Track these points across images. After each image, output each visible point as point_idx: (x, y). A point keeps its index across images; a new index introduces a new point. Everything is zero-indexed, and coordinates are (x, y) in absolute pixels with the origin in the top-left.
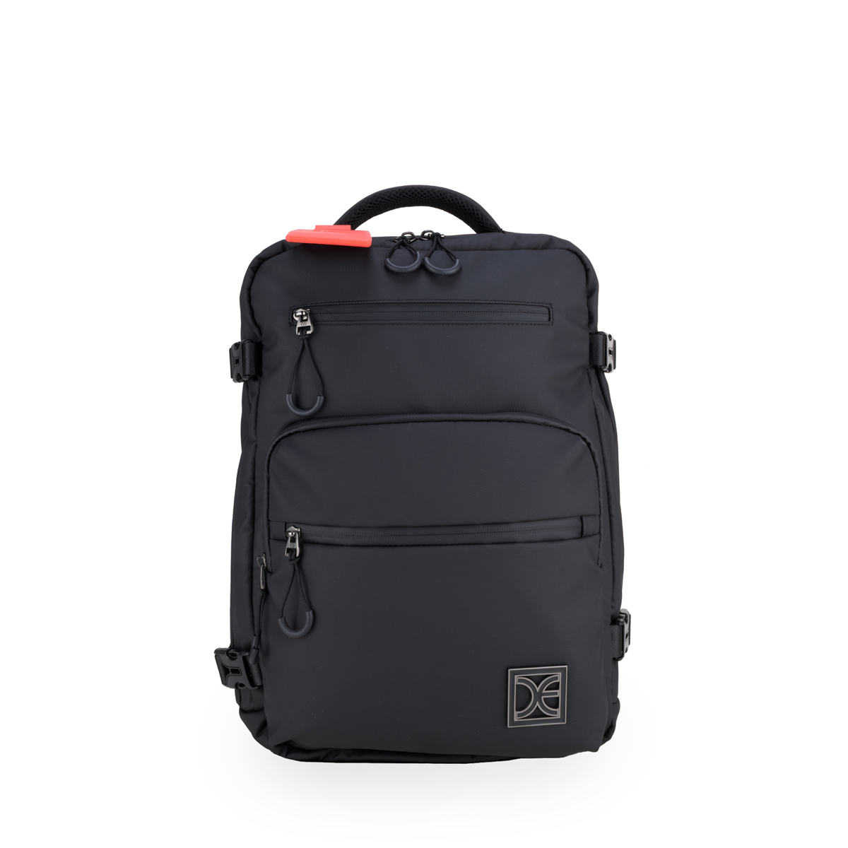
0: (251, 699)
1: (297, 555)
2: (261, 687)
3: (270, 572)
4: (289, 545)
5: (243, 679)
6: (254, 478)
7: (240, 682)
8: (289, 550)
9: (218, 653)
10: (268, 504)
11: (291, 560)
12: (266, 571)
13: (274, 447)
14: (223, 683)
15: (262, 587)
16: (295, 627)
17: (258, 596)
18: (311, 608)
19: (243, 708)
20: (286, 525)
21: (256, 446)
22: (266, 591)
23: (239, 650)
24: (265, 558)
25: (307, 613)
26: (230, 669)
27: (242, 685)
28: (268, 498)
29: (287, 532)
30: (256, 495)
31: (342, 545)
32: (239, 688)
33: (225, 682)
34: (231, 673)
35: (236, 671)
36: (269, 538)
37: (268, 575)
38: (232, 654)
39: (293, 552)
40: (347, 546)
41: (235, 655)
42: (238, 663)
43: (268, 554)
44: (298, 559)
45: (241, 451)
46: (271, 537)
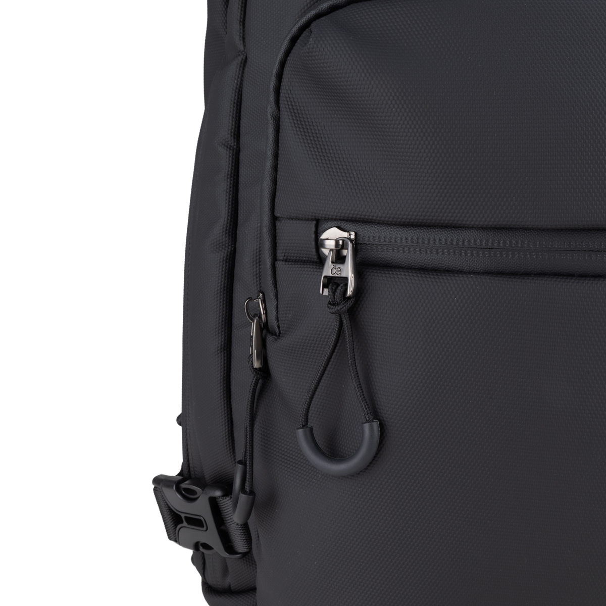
0: (225, 570)
1: (350, 292)
2: (247, 556)
3: (273, 333)
4: (329, 270)
5: (211, 536)
6: (237, 134)
7: (203, 541)
8: (330, 282)
9: (160, 482)
10: (275, 182)
11: (333, 303)
12: (264, 329)
13: (294, 40)
14: (170, 538)
15: (256, 364)
16: (332, 452)
17: (243, 382)
18: (375, 414)
19: (210, 582)
20: (317, 226)
21: (245, 62)
22: (264, 373)
23: (202, 483)
24: (264, 301)
25: (367, 426)
26: (183, 516)
27: (207, 546)
28: (275, 168)
29: (319, 244)
30: (243, 171)
31: (461, 272)
32: (201, 549)
33: (174, 535)
34: (185, 524)
35: (195, 522)
36: (275, 259)
37: (270, 339)
38: (186, 490)
39: (338, 285)
40: (475, 273)
41: (193, 492)
42: (201, 508)
43: (271, 294)
44: (350, 303)
45: (204, 109)
46: (280, 255)
